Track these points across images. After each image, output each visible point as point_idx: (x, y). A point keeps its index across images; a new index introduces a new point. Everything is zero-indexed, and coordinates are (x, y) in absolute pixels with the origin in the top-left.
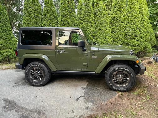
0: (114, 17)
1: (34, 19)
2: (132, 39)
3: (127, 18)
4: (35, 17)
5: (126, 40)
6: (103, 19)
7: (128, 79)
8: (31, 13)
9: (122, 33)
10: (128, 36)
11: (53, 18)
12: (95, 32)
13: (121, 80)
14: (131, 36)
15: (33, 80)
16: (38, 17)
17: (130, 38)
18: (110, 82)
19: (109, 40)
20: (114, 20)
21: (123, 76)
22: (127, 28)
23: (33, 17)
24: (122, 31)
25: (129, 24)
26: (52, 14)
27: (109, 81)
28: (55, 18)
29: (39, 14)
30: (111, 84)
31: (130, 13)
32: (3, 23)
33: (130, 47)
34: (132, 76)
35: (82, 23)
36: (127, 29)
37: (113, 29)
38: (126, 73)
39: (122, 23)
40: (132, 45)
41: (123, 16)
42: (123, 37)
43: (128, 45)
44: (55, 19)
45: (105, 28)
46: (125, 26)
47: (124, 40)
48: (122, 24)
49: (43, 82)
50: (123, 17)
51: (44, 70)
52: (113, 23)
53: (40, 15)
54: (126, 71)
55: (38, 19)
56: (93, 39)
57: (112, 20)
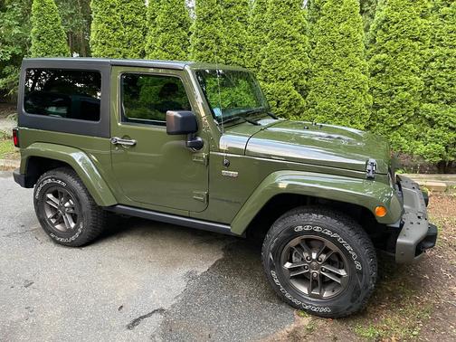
0: (386, 21)
1: (122, 29)
2: (448, 103)
3: (438, 22)
4: (125, 25)
5: (425, 106)
6: (343, 27)
7: (343, 273)
8: (113, 10)
9: (413, 78)
10: (435, 89)
11: (174, 26)
12: (307, 74)
13: (315, 273)
14: (443, 89)
15: (53, 225)
16: (133, 24)
17: (442, 99)
18: (274, 274)
19: (356, 103)
20: (384, 30)
21: (323, 257)
22: (433, 60)
23: (118, 23)
24: (413, 71)
25: (442, 46)
26: (170, 14)
27: (272, 267)
28: (180, 25)
29: (137, 14)
30: (277, 281)
31: (449, 6)
32: (45, 42)
33: (438, 132)
34: (358, 265)
35: (265, 43)
36: (433, 64)
37: (377, 62)
38: (334, 248)
39: (416, 40)
40: (446, 126)
41: (422, 17)
42: (413, 94)
43: (431, 123)
44: (180, 29)
45: (345, 60)
46: (428, 51)
47: (416, 104)
48: (415, 44)
49: (77, 235)
50: (419, 20)
51: (78, 200)
52: (379, 40)
53: (139, 18)
54: (334, 240)
55: (135, 30)
56: (299, 96)
57: (379, 32)
